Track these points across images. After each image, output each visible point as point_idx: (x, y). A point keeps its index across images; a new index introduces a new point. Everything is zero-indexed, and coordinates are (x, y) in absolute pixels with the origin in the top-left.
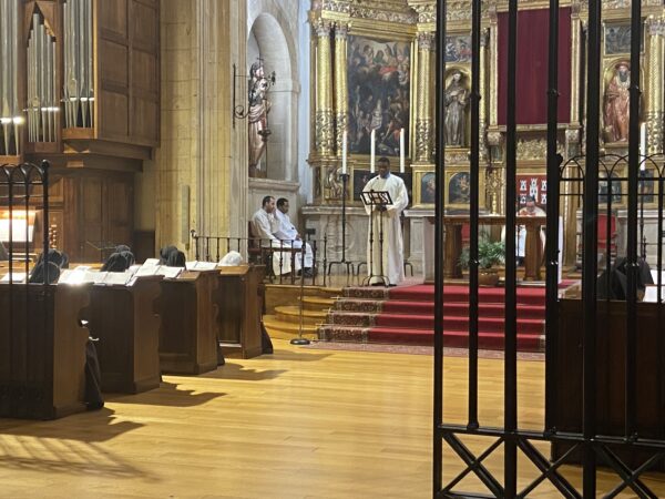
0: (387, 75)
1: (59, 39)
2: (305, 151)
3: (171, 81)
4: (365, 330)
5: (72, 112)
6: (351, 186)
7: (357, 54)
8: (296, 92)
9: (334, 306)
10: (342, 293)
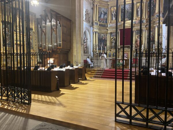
0: (104, 39)
1: (56, 34)
2: (92, 50)
3: (73, 40)
4: (100, 76)
5: (58, 44)
6: (98, 55)
7: (99, 36)
8: (91, 41)
9: (96, 72)
10: (97, 70)
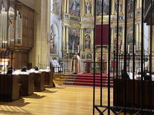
0: (76, 35)
1: (14, 27)
2: (60, 49)
3: (36, 35)
4: (72, 83)
5: (17, 41)
6: (69, 55)
7: (70, 31)
8: (59, 38)
9: (66, 78)
10: (68, 76)
